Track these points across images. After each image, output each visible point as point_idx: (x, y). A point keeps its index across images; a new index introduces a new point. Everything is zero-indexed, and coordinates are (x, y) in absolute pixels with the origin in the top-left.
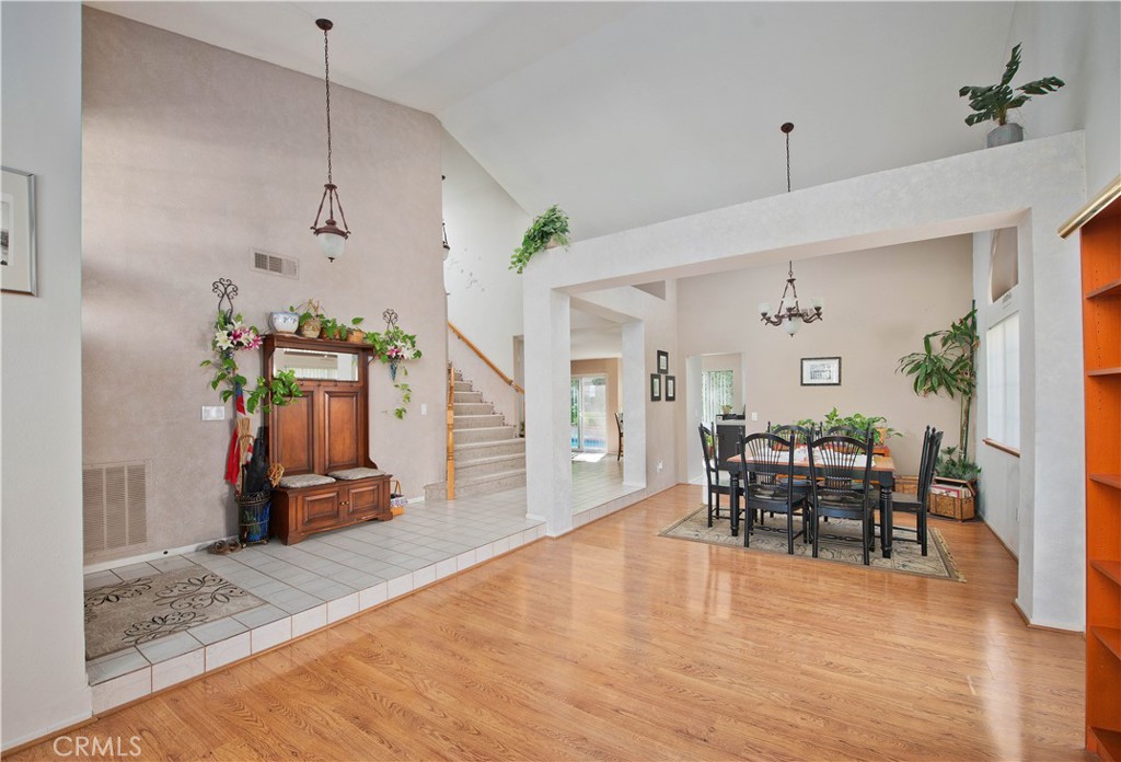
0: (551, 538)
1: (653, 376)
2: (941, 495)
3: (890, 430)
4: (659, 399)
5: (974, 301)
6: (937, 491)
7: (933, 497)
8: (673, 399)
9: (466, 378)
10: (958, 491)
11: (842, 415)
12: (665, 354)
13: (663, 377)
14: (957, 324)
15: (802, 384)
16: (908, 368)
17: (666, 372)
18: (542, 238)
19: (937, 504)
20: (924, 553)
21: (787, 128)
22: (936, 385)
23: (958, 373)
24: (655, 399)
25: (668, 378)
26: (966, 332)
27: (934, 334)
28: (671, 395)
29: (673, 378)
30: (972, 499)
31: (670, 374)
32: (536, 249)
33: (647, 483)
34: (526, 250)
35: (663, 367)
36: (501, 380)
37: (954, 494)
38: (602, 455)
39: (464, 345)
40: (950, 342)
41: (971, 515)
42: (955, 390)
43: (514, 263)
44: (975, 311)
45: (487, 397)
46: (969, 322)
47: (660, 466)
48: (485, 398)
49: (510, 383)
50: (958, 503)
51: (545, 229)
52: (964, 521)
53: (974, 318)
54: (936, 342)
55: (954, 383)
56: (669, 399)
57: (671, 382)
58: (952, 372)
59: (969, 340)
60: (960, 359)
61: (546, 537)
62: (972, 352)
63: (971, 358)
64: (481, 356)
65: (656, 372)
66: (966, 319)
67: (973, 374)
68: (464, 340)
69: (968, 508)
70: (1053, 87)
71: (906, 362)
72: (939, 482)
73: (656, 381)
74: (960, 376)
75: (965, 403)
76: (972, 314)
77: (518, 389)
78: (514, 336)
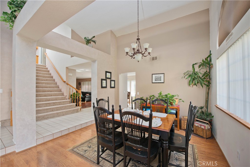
1: (102, 80)
2: (198, 126)
3: (180, 99)
4: (106, 87)
5: (210, 51)
6: (197, 125)
7: (195, 127)
8: (114, 87)
9: (56, 81)
10: (205, 126)
11: (164, 94)
12: (110, 72)
13: (108, 80)
14: (204, 60)
15: (153, 83)
16: (187, 77)
17: (110, 78)
19: (196, 130)
22: (196, 83)
23: (204, 78)
24: (103, 87)
25: (111, 81)
26: (208, 63)
27: (196, 64)
29: (114, 81)
30: (210, 129)
35: (108, 77)
36: (62, 81)
37: (203, 127)
40: (201, 67)
41: (210, 136)
42: (203, 85)
44: (211, 54)
46: (209, 59)
48: (60, 87)
49: (65, 82)
50: (205, 131)
52: (207, 139)
53: (210, 57)
54: (196, 67)
55: (203, 82)
56: (112, 87)
58: (202, 78)
59: (209, 66)
60: (205, 73)
62: (210, 70)
63: (210, 72)
65: (105, 78)
66: (208, 58)
67: (210, 79)
69: (209, 133)
71: (186, 74)
72: (197, 121)
73: (104, 81)
74: (205, 80)
75: (207, 90)
76: (210, 56)
77: (68, 84)
78: (66, 67)
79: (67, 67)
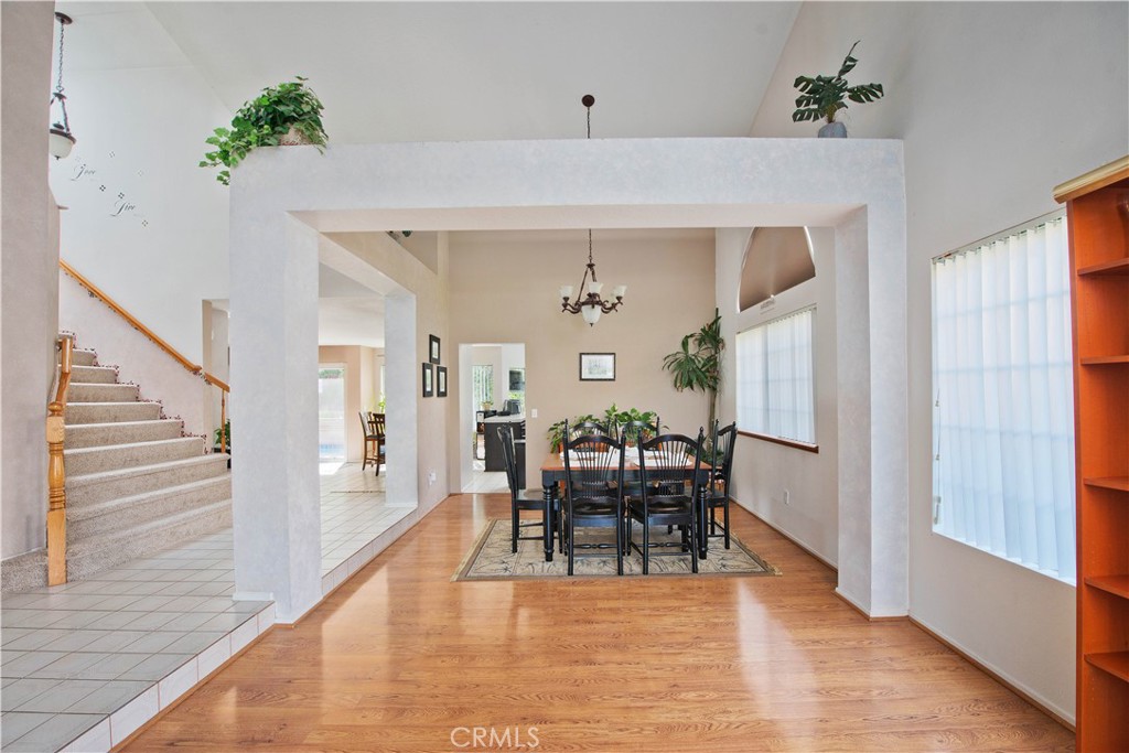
0: (286, 628)
1: (425, 366)
4: (430, 394)
5: (717, 310)
8: (444, 394)
9: (105, 362)
11: (620, 410)
12: (438, 340)
13: (435, 367)
14: (706, 328)
15: (581, 379)
16: (672, 366)
17: (438, 361)
18: (273, 123)
20: (727, 547)
21: (588, 101)
23: (707, 371)
24: (426, 394)
25: (440, 369)
26: (712, 336)
27: (692, 336)
28: (442, 390)
29: (445, 370)
31: (442, 365)
32: (262, 142)
33: (419, 501)
34: (238, 136)
35: (435, 356)
36: (179, 366)
38: (340, 464)
39: (102, 308)
40: (701, 344)
42: (705, 387)
43: (210, 157)
44: (718, 318)
45: (150, 394)
46: (715, 327)
47: (434, 478)
48: (144, 393)
49: (196, 371)
51: (281, 108)
53: (717, 323)
54: (692, 344)
55: (705, 379)
56: (440, 394)
57: (442, 374)
58: (704, 370)
59: (715, 343)
60: (709, 359)
61: (277, 628)
62: (717, 353)
63: (717, 358)
64: (138, 327)
65: (428, 361)
66: (713, 324)
68: (103, 299)
70: (872, 97)
71: (671, 359)
73: (428, 371)
74: (710, 374)
77: (209, 380)
78: (203, 301)
79: (206, 298)
